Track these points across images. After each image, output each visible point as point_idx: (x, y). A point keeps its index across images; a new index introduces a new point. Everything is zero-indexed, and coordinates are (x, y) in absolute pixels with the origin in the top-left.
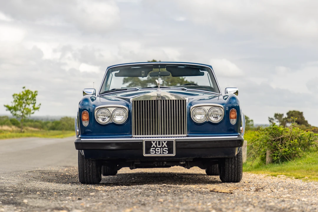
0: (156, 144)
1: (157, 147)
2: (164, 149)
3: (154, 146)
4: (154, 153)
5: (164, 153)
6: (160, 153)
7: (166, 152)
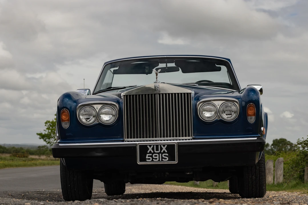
0: (153, 149)
1: (154, 153)
2: (163, 155)
3: (150, 151)
4: (151, 160)
5: (163, 160)
6: (158, 160)
7: (166, 159)
